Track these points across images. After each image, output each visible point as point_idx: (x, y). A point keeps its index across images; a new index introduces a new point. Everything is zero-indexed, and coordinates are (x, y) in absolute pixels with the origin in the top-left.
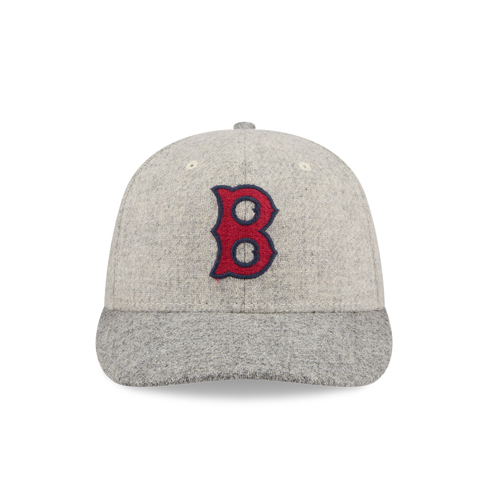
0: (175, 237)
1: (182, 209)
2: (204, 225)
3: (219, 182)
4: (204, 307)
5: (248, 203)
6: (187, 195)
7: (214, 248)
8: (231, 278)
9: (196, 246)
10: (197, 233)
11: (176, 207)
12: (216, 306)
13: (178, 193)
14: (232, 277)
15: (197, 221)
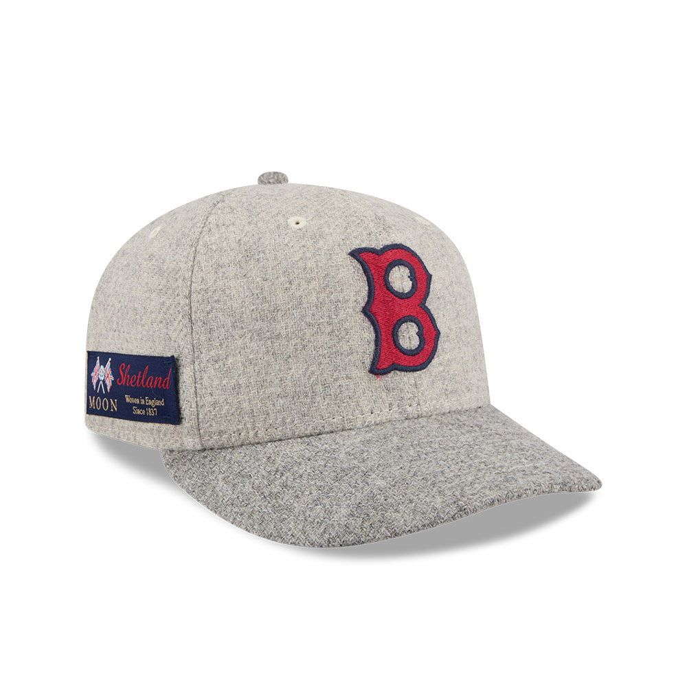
0: (309, 325)
1: (314, 284)
2: (351, 304)
3: (357, 244)
4: (371, 419)
5: (402, 268)
6: (317, 265)
7: (370, 335)
8: (398, 372)
9: (343, 333)
10: (342, 315)
11: (303, 282)
12: (385, 415)
13: (300, 264)
14: (399, 370)
15: (341, 299)
